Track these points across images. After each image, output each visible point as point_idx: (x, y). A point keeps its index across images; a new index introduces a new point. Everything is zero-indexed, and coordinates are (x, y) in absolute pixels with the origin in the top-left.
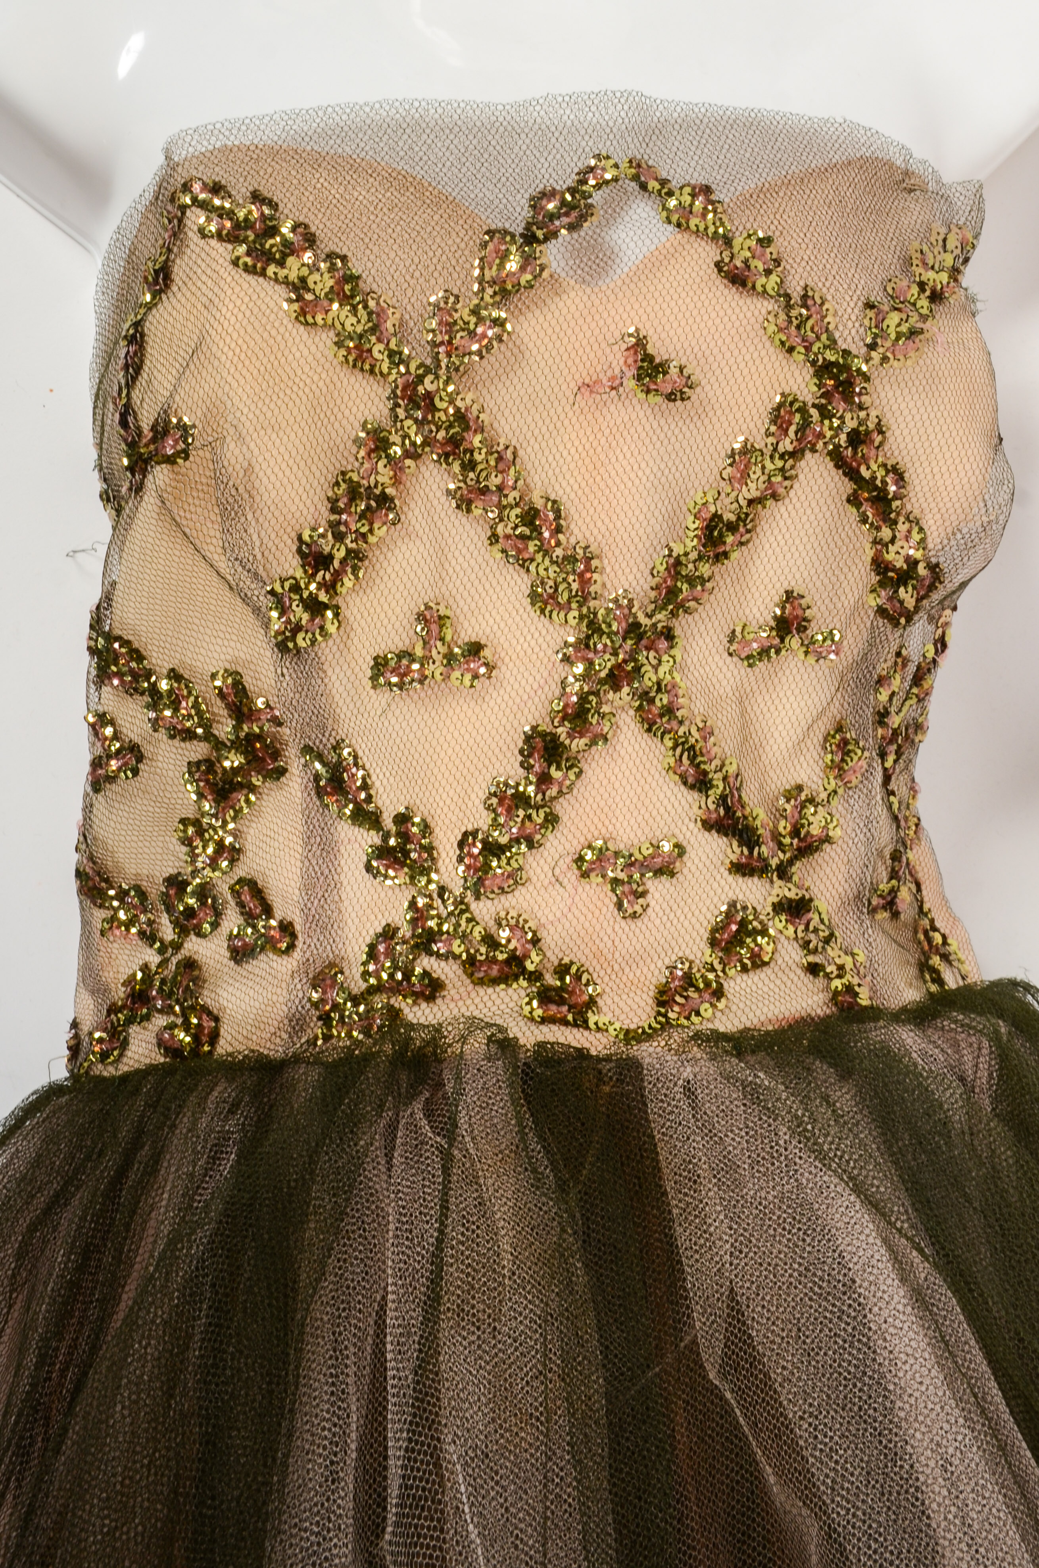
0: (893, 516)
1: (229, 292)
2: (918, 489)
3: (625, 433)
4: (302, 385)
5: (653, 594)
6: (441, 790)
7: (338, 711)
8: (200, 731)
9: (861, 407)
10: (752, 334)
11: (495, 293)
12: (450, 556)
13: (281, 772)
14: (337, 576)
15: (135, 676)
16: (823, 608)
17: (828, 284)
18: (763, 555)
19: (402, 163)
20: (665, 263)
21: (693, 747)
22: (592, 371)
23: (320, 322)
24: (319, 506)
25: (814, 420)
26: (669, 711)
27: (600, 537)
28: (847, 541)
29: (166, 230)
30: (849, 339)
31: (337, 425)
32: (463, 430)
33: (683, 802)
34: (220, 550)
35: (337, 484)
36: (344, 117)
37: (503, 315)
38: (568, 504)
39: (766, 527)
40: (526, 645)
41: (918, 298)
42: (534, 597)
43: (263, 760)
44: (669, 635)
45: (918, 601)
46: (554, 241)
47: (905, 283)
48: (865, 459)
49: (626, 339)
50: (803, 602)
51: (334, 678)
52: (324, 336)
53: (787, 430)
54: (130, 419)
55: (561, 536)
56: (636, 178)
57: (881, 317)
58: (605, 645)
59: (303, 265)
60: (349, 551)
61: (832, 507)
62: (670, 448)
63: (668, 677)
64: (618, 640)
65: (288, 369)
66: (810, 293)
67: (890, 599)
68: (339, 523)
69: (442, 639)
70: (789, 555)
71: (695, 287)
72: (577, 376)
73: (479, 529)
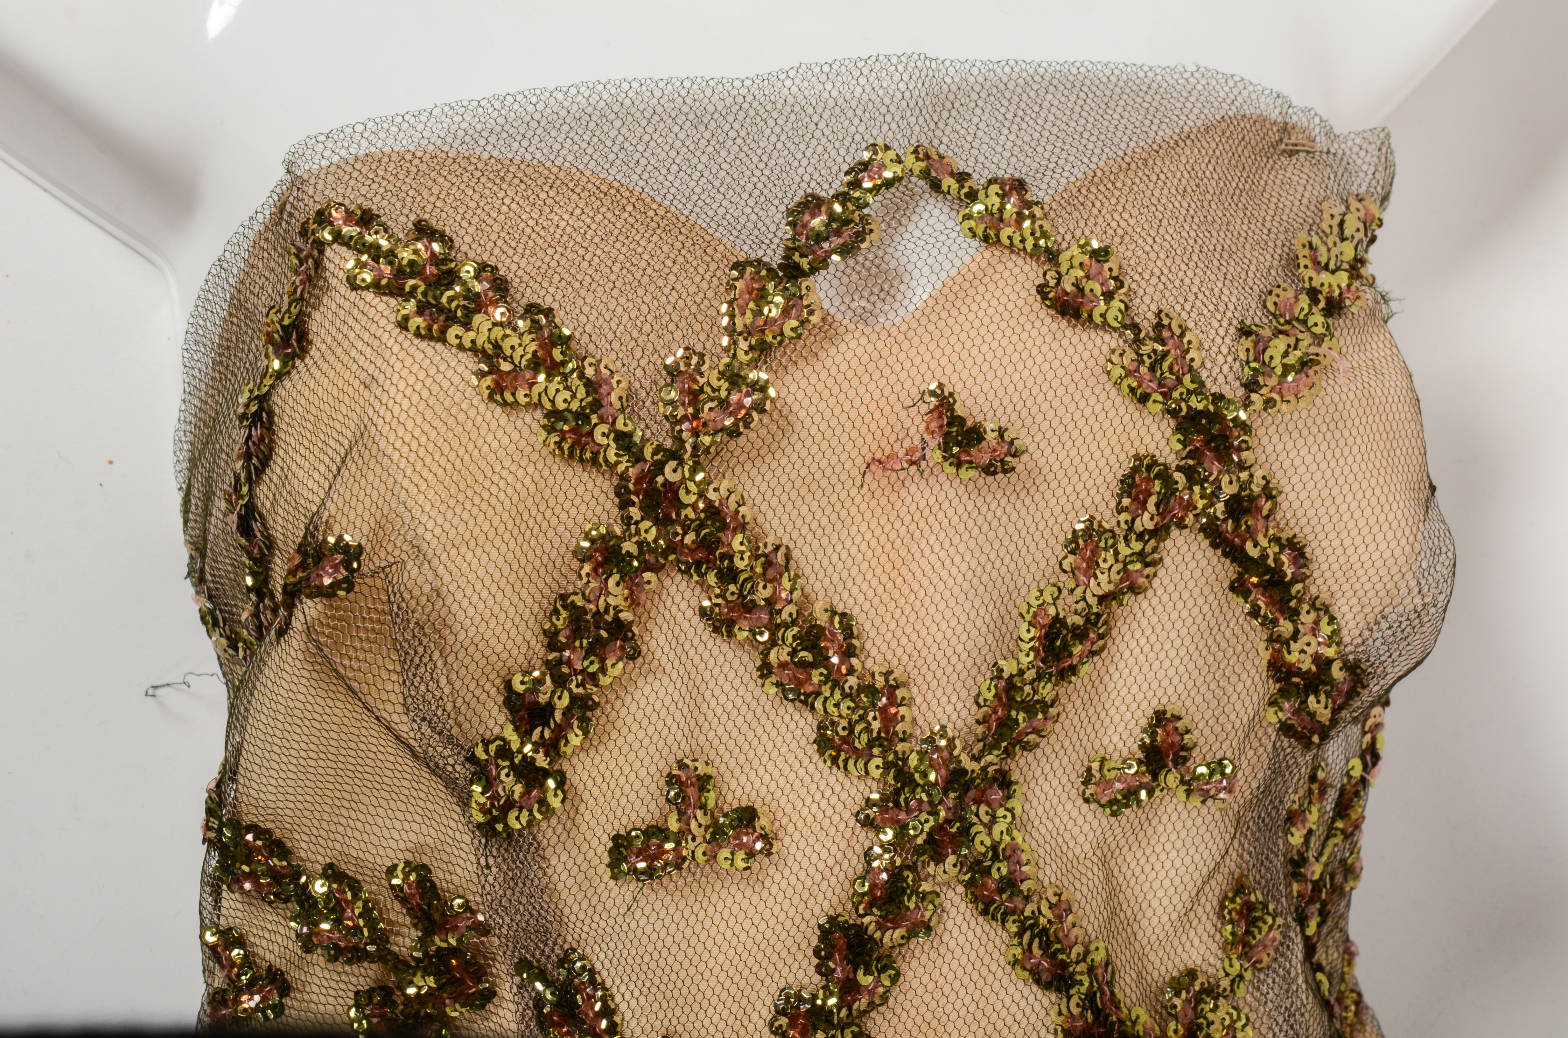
0: (1293, 604)
1: (398, 366)
2: (1325, 567)
3: (931, 519)
4: (502, 484)
5: (980, 729)
6: (711, 1011)
7: (567, 911)
8: (371, 948)
9: (1242, 466)
10: (1092, 382)
11: (751, 348)
12: (708, 695)
13: (489, 995)
14: (560, 732)
15: (275, 875)
16: (1207, 731)
17: (1188, 307)
18: (1122, 665)
19: (613, 171)
20: (971, 292)
21: (1045, 930)
22: (883, 444)
23: (523, 400)
24: (533, 642)
25: (1180, 486)
26: (1010, 884)
27: (905, 658)
28: (1233, 640)
29: (296, 273)
30: (1220, 378)
31: (551, 533)
32: (719, 530)
33: (1038, 1007)
34: (400, 709)
35: (556, 612)
36: (530, 108)
37: (764, 376)
38: (862, 618)
39: (1124, 629)
40: (814, 807)
41: (1310, 313)
42: (823, 743)
43: (461, 982)
44: (1004, 781)
45: (1335, 711)
46: (823, 272)
47: (1291, 294)
48: (1251, 533)
49: (927, 398)
50: (1179, 724)
51: (560, 867)
52: (528, 418)
53: (1145, 502)
54: (256, 526)
55: (854, 661)
56: (925, 174)
57: (1261, 346)
58: (920, 801)
59: (495, 324)
60: (573, 698)
61: (1211, 598)
62: (991, 535)
63: (1007, 838)
64: (937, 794)
65: (483, 464)
66: (1166, 322)
67: (1297, 712)
68: (560, 662)
69: (703, 807)
70: (1156, 665)
71: (1013, 323)
72: (865, 450)
73: (746, 658)
